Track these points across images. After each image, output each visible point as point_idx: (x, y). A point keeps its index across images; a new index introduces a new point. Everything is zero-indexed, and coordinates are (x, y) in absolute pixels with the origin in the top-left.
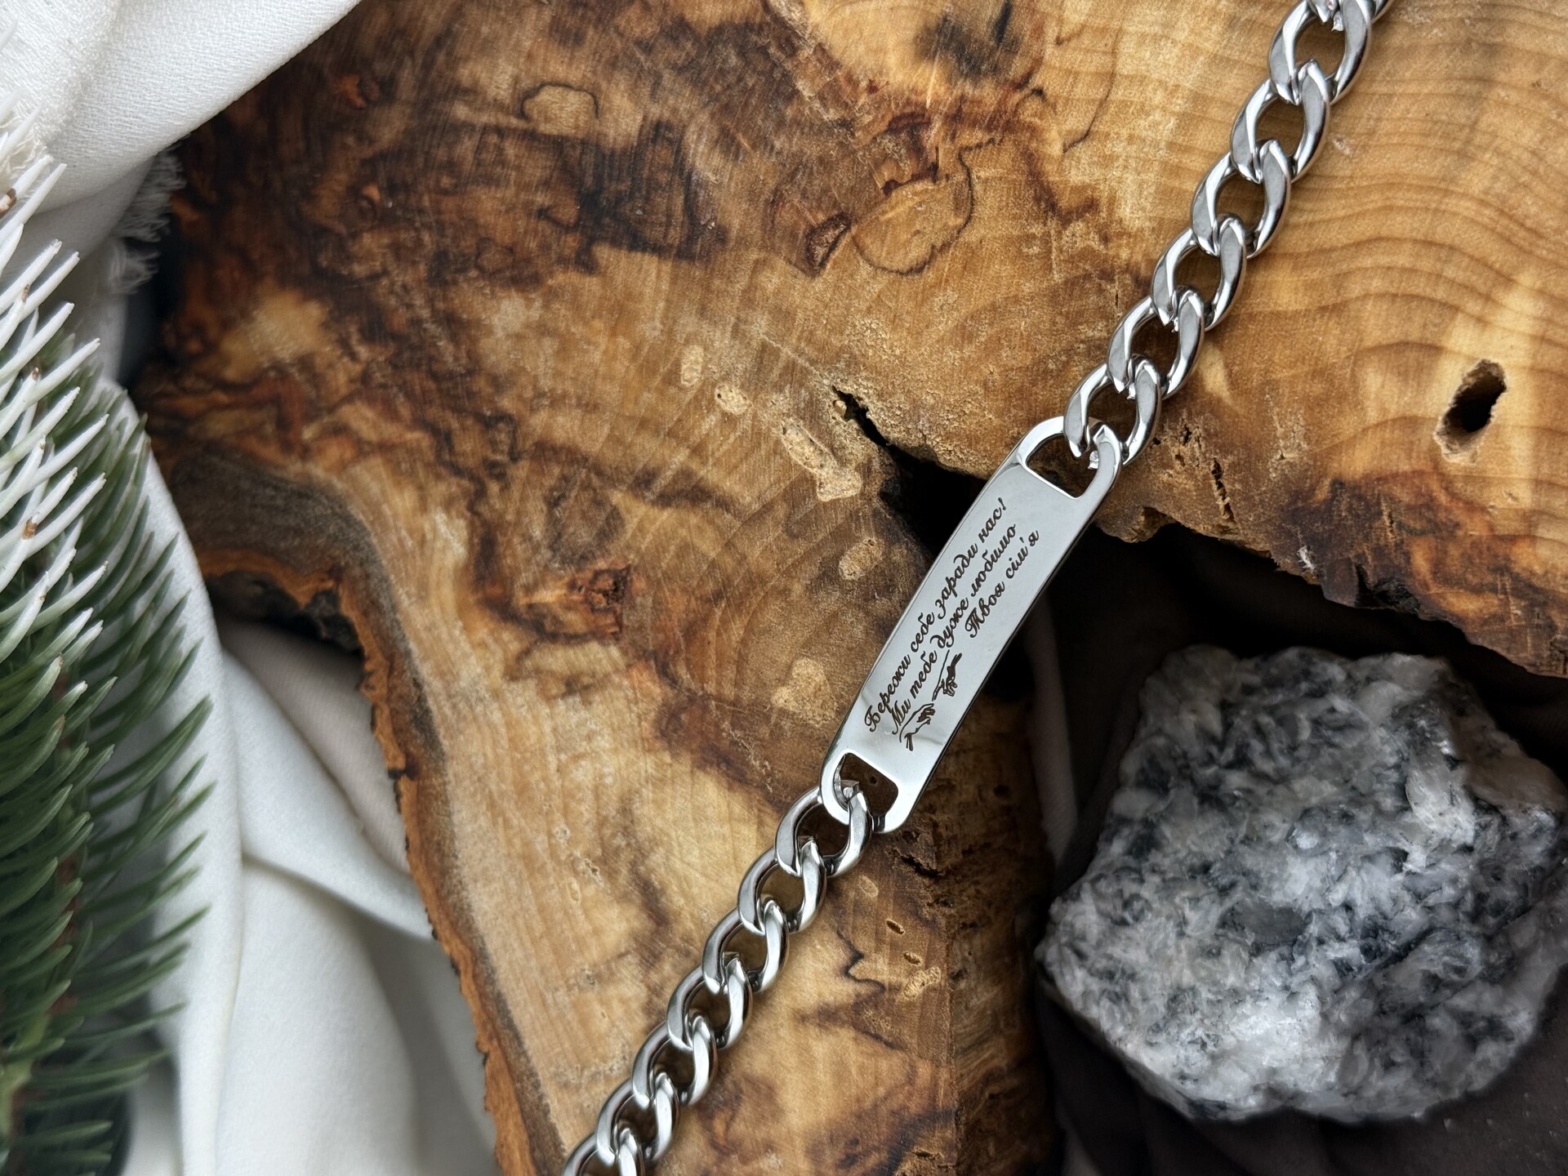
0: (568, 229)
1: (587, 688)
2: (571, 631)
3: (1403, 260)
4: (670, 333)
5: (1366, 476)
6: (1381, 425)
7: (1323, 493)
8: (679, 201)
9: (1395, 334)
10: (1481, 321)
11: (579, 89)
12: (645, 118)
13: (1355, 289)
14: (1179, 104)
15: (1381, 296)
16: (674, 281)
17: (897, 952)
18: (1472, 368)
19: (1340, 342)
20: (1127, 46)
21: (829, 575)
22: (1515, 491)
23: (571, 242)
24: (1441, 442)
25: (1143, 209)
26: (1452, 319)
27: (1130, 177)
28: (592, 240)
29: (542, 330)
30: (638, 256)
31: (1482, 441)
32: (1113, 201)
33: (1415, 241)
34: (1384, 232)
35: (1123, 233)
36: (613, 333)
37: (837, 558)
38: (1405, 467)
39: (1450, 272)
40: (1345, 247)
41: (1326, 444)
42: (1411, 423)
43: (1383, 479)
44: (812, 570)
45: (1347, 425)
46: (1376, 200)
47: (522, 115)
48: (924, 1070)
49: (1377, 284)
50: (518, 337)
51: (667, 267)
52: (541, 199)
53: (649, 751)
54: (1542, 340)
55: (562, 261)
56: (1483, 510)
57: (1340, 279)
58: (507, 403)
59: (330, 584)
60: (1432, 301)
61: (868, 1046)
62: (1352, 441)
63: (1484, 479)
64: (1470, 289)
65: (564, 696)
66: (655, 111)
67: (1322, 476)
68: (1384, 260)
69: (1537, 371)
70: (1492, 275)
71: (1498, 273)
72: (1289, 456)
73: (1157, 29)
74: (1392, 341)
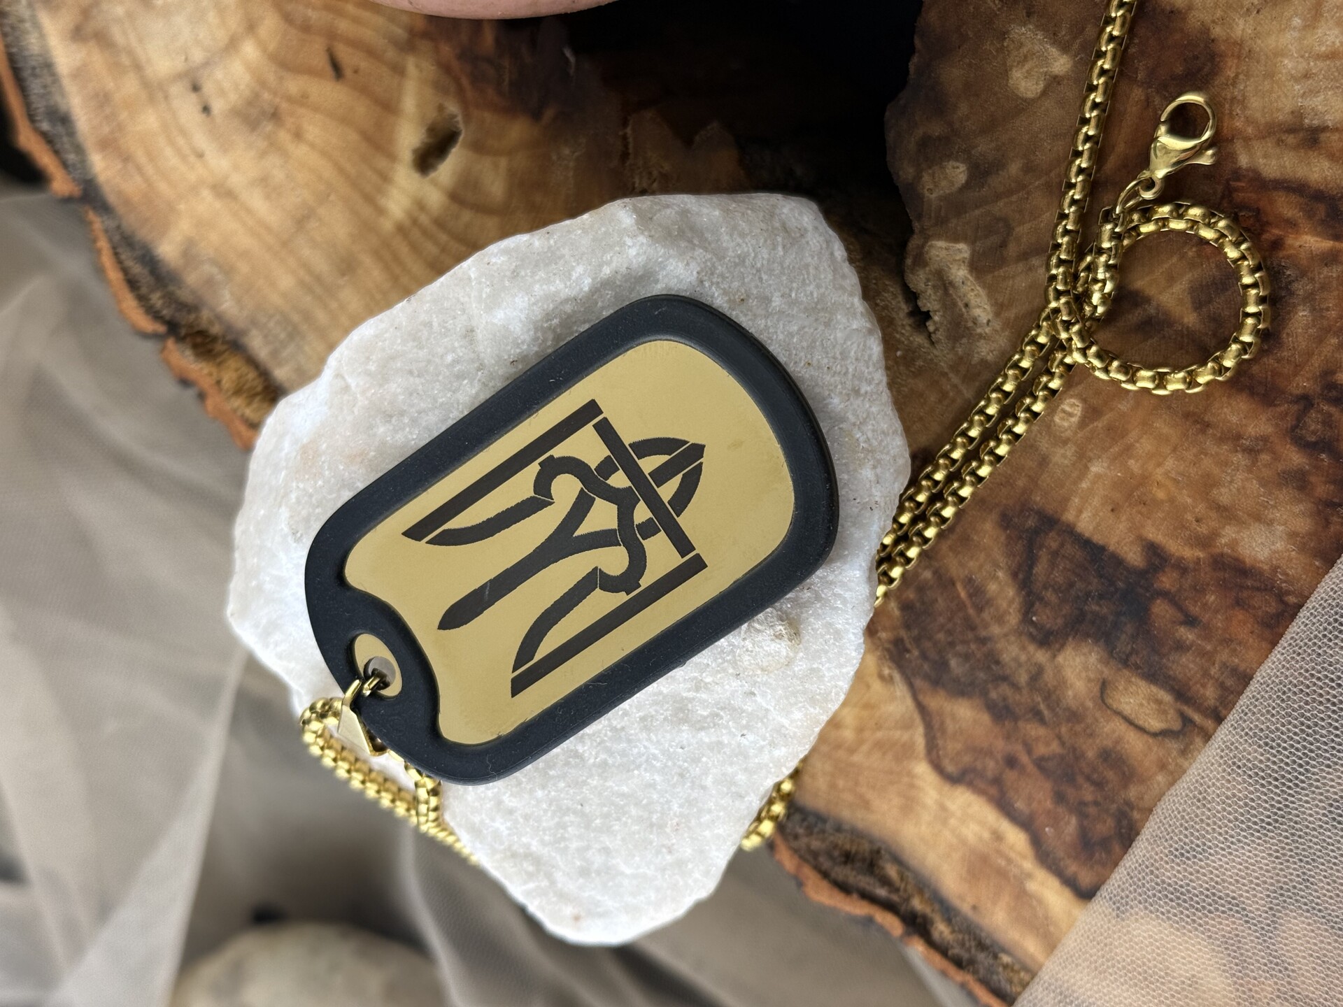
0: (1165, 594)
1: (1292, 130)
2: (1294, 198)
4: (1082, 457)
5: (514, 116)
6: (497, 153)
7: (549, 113)
8: (1040, 569)
9: (478, 218)
10: (422, 206)
11: (1118, 713)
12: (1054, 656)
16: (1065, 500)
18: (433, 175)
21: (980, 172)
22: (417, 72)
23: (1167, 581)
24: (461, 126)
26: (440, 215)
28: (1143, 574)
29: (1226, 513)
30: (1097, 539)
36: (1144, 479)
37: (967, 186)
38: (487, 115)
39: (435, 250)
41: (540, 152)
42: (479, 148)
44: (997, 182)
45: (521, 161)
47: (1186, 720)
50: (1258, 518)
51: (1069, 516)
52: (1187, 635)
53: (1235, 43)
54: (386, 178)
55: (1182, 567)
56: (440, 64)
58: (1295, 458)
60: (450, 234)
62: (519, 147)
64: (425, 233)
65: (1325, 129)
66: (1041, 656)
67: (547, 126)
69: (392, 157)
70: (411, 238)
71: (406, 237)
72: (567, 152)
74: (481, 214)
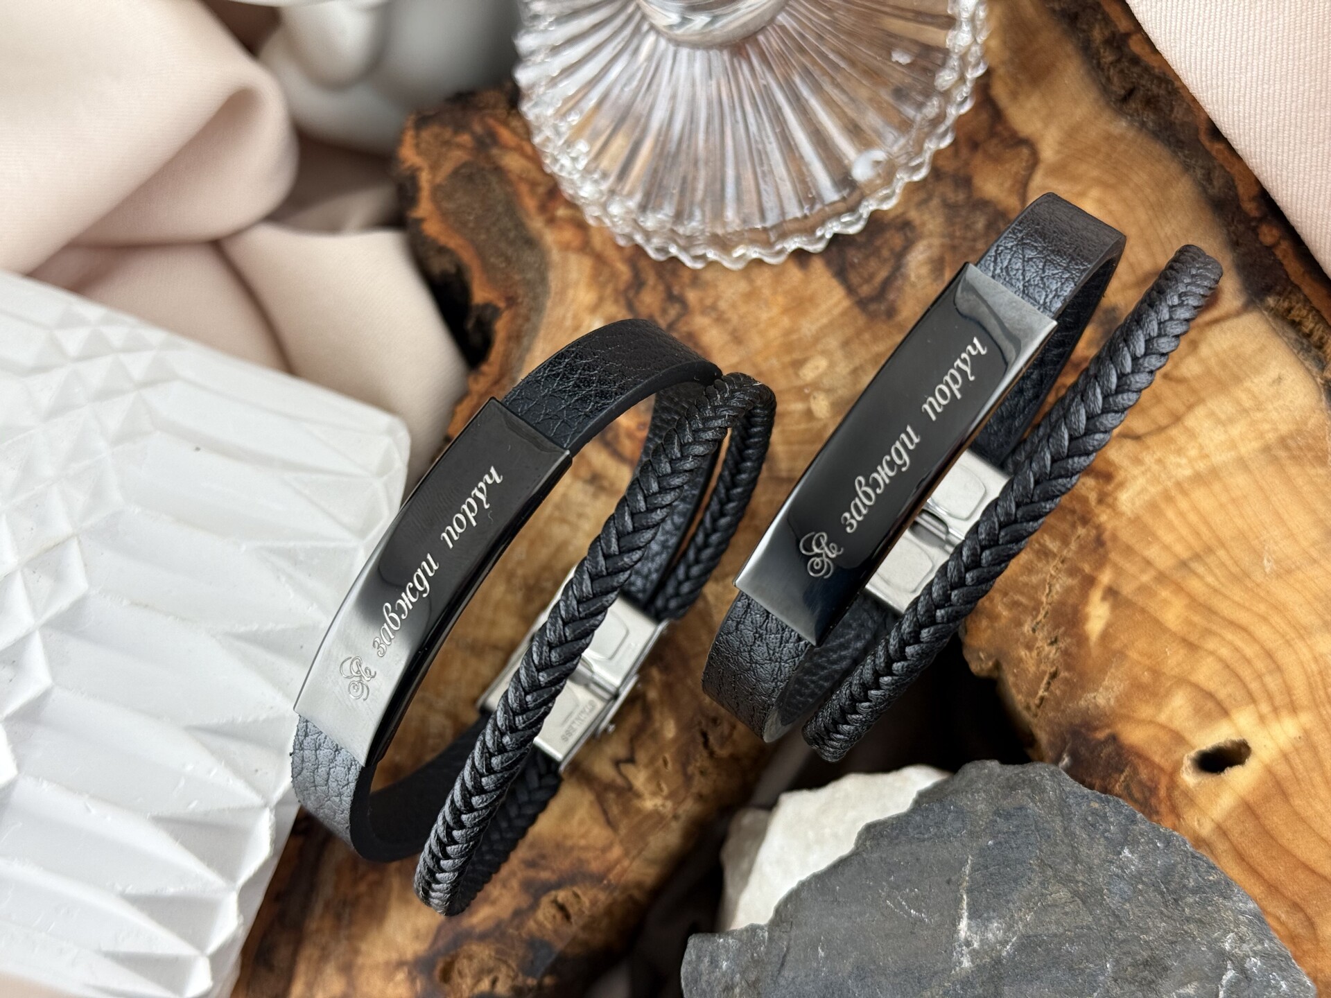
2: (620, 450)
3: (1250, 651)
4: (817, 339)
5: (1132, 747)
6: (1162, 727)
7: (1101, 735)
8: (883, 274)
9: (1211, 686)
10: (1262, 719)
12: (903, 213)
13: (1211, 644)
14: (1201, 466)
15: (1221, 660)
16: (844, 313)
17: (656, 777)
18: (1236, 738)
19: (1179, 665)
20: (1200, 411)
22: (1203, 820)
24: (1187, 763)
25: (1133, 504)
26: (1247, 704)
27: (1141, 481)
30: (834, 283)
31: (1209, 780)
32: (1121, 485)
33: (1262, 647)
34: (1252, 628)
35: (1113, 507)
36: (786, 311)
38: (1157, 759)
39: (1268, 679)
40: (1224, 618)
41: (1124, 711)
42: (1179, 739)
43: (1140, 756)
45: (1145, 711)
46: (1262, 608)
48: (616, 852)
49: (1224, 652)
51: (846, 303)
54: (1285, 757)
56: (1178, 816)
57: (1208, 632)
58: (692, 296)
59: (502, 305)
60: (1245, 686)
61: (597, 812)
62: (1141, 722)
63: (1192, 800)
64: (1270, 698)
66: (913, 215)
67: (1108, 726)
68: (1239, 643)
69: (1269, 770)
70: (1287, 700)
71: (1292, 702)
72: (1101, 701)
73: (1223, 417)
74: (1205, 688)
